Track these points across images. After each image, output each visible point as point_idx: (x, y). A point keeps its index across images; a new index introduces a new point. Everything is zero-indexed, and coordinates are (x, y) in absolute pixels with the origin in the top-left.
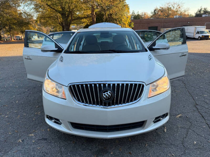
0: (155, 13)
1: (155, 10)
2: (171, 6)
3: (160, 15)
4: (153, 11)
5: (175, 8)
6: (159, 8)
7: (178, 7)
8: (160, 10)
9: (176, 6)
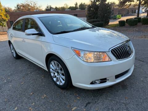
0: (18, 8)
1: (18, 6)
2: (29, 3)
3: (22, 9)
4: (16, 6)
5: (33, 5)
6: (20, 4)
7: (34, 4)
8: (22, 5)
9: (33, 3)
